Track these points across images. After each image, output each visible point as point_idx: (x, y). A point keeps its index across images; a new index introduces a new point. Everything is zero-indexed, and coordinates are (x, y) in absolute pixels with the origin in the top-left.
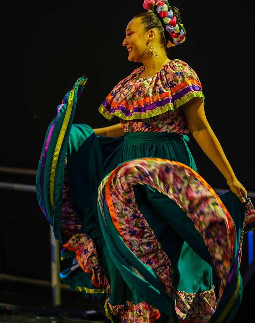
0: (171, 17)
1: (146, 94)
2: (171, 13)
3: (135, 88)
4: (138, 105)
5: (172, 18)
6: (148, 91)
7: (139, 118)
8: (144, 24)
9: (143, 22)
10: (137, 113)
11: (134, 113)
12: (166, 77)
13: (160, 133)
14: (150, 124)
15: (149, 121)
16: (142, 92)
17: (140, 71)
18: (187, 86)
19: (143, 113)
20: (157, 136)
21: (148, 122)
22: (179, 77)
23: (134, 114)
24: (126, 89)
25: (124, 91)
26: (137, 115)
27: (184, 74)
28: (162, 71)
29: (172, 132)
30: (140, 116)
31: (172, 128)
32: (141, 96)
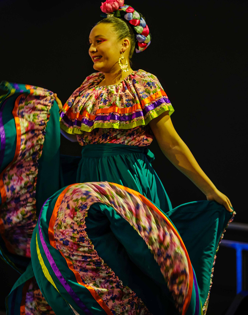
0: (143, 25)
1: (114, 103)
2: (143, 22)
3: (95, 97)
4: (102, 113)
5: (145, 27)
6: (116, 100)
7: (101, 127)
8: (117, 32)
9: (116, 30)
10: (100, 121)
11: (97, 121)
12: (134, 86)
13: (117, 144)
14: (108, 134)
15: (108, 131)
16: (107, 101)
17: (99, 80)
18: (159, 97)
19: (106, 122)
20: (112, 147)
21: (106, 132)
22: (151, 88)
23: (96, 123)
24: (84, 97)
25: (81, 100)
26: (100, 124)
27: (156, 85)
28: (127, 80)
29: (130, 143)
30: (103, 125)
31: (130, 139)
32: (106, 104)
